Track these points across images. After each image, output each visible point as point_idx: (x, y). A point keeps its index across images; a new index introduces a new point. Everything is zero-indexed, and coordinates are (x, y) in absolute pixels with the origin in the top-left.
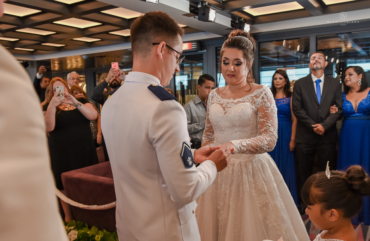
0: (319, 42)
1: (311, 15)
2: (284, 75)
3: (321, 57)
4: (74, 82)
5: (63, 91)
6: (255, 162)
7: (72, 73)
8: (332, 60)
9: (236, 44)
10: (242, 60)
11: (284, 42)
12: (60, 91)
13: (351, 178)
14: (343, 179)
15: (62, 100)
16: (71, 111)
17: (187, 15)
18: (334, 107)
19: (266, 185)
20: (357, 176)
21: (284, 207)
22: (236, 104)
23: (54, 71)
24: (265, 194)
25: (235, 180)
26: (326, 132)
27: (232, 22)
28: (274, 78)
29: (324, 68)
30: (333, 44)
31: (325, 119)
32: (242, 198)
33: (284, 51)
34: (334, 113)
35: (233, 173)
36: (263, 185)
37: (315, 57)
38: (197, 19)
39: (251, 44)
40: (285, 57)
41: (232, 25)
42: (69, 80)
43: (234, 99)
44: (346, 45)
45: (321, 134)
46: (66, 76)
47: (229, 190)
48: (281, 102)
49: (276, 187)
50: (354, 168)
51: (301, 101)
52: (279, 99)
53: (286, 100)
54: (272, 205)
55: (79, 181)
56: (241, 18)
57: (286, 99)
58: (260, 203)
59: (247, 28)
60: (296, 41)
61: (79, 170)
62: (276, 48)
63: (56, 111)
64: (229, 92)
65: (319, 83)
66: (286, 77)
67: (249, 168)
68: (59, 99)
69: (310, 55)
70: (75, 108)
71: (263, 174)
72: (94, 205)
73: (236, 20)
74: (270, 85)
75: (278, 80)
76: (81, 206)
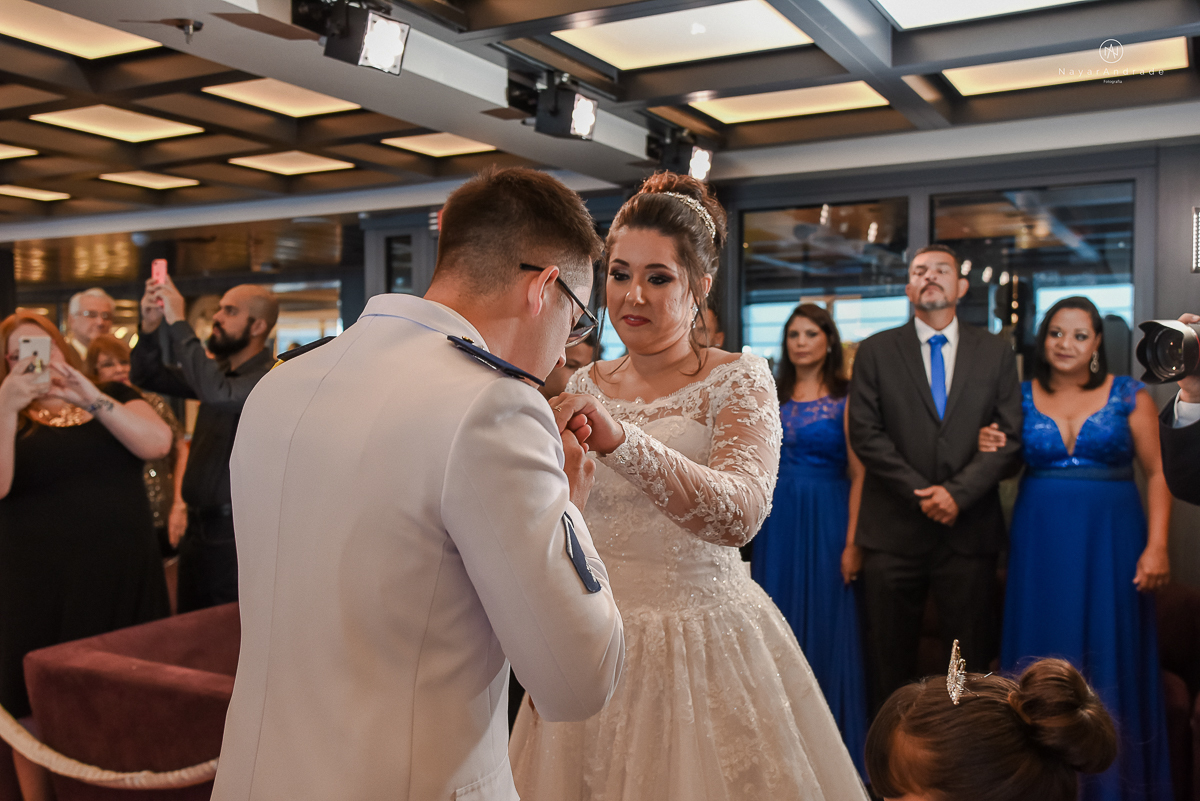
0: (940, 213)
1: (912, 128)
2: (823, 323)
3: (944, 268)
4: (95, 328)
5: (44, 356)
6: (717, 620)
7: (90, 296)
8: (987, 274)
9: (656, 216)
10: (674, 269)
11: (825, 212)
12: (35, 354)
13: (1033, 705)
14: (1007, 706)
15: (42, 387)
16: (75, 427)
17: (498, 113)
18: (994, 429)
19: (754, 702)
20: (1054, 697)
21: (817, 785)
22: (653, 417)
23: (27, 283)
24: (751, 734)
25: (645, 681)
26: (963, 515)
27: (650, 140)
28: (788, 332)
29: (957, 302)
30: (987, 223)
31: (961, 470)
32: (670, 747)
33: (828, 240)
34: (992, 453)
35: (639, 657)
36: (743, 703)
37: (924, 268)
38: (533, 128)
39: (708, 219)
40: (831, 260)
41: (650, 152)
42: (76, 318)
43: (647, 400)
44: (1031, 227)
45: (945, 520)
46: (67, 302)
47: (625, 717)
48: (812, 414)
49: (790, 710)
50: (1046, 670)
51: (875, 405)
52: (806, 404)
53: (830, 406)
54: (774, 773)
55: (91, 681)
56: (681, 129)
57: (830, 401)
58: (732, 766)
59: (700, 164)
60: (863, 209)
61: (95, 640)
62: (799, 231)
63: (18, 427)
64: (630, 378)
65: (939, 345)
66: (828, 328)
67: (695, 642)
68: (29, 382)
69: (911, 257)
70: (88, 417)
71: (745, 665)
72: (139, 770)
73: (664, 136)
74: (776, 352)
75: (803, 339)
76: (91, 774)
